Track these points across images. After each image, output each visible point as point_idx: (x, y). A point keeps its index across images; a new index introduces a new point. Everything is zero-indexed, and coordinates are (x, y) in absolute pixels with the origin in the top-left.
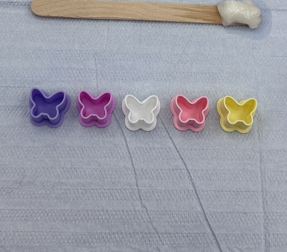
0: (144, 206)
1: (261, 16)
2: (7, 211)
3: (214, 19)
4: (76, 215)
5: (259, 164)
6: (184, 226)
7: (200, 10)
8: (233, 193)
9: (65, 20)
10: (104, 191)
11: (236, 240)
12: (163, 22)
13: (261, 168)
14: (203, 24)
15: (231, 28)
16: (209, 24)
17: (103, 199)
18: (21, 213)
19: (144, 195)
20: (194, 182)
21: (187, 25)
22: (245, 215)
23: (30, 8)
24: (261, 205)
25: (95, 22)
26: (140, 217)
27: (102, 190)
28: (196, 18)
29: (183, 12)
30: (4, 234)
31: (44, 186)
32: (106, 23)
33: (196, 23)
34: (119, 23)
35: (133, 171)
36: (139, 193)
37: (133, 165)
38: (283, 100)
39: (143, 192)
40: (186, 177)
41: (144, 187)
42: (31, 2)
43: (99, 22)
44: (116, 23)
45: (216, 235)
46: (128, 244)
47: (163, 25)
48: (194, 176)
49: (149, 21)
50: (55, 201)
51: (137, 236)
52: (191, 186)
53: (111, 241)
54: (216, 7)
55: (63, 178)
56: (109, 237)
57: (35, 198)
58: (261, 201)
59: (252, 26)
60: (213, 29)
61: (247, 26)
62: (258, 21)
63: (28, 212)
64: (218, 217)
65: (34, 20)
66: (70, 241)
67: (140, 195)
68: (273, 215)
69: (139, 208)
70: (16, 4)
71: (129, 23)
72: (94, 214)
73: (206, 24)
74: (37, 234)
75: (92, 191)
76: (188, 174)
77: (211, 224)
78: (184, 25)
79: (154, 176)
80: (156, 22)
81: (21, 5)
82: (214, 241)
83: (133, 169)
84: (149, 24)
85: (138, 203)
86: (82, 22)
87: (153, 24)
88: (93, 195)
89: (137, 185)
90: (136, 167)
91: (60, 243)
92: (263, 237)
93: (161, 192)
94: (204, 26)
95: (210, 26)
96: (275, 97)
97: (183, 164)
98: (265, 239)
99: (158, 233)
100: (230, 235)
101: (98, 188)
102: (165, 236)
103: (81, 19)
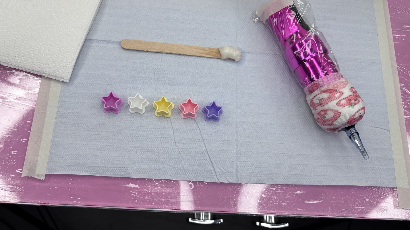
0: (177, 146)
1: (241, 55)
2: (106, 146)
3: (218, 55)
4: (142, 149)
5: (235, 128)
6: (196, 156)
7: (210, 50)
8: (221, 141)
9: (139, 52)
10: (157, 138)
11: (221, 163)
12: (191, 56)
13: (236, 130)
14: (211, 58)
15: (226, 61)
16: (215, 58)
17: (156, 142)
18: (113, 147)
19: (177, 141)
20: (203, 135)
21: (203, 58)
22: (227, 152)
23: (120, 45)
24: (235, 147)
25: (155, 54)
26: (174, 151)
27: (156, 137)
28: (208, 55)
29: (202, 51)
30: (104, 157)
31: (126, 135)
32: (161, 55)
33: (208, 57)
34: (168, 55)
35: (172, 129)
36: (175, 139)
37: (172, 126)
38: (249, 98)
39: (176, 139)
40: (199, 133)
41: (178, 137)
42: (121, 41)
43: (157, 54)
44: (166, 55)
45: (212, 161)
46: (168, 164)
47: (191, 57)
48: (203, 133)
49: (184, 55)
50: (131, 142)
51: (173, 160)
52: (201, 137)
53: (159, 162)
54: (219, 50)
55: (136, 131)
56: (158, 160)
57: (121, 140)
58: (235, 145)
59: (236, 61)
60: (217, 61)
61: (234, 60)
62: (239, 58)
63: (117, 147)
64: (213, 152)
65: (122, 51)
66: (138, 162)
67: (175, 141)
68: (241, 152)
69: (175, 147)
70: (113, 42)
71: (173, 55)
72: (151, 149)
73: (213, 58)
74: (122, 157)
75: (151, 138)
76: (200, 131)
77: (210, 155)
78: (202, 58)
79: (183, 132)
80: (187, 55)
81: (116, 43)
82: (211, 164)
83: (172, 128)
84: (184, 57)
85: (174, 144)
86: (148, 53)
87: (186, 56)
88: (151, 140)
89: (174, 136)
90: (173, 127)
91: (133, 162)
92: (235, 163)
93: (186, 140)
94: (212, 59)
95: (215, 59)
96: (245, 96)
97: (197, 127)
98: (236, 164)
99: (183, 159)
100: (219, 161)
101: (154, 136)
102: (187, 160)
103: (147, 52)
